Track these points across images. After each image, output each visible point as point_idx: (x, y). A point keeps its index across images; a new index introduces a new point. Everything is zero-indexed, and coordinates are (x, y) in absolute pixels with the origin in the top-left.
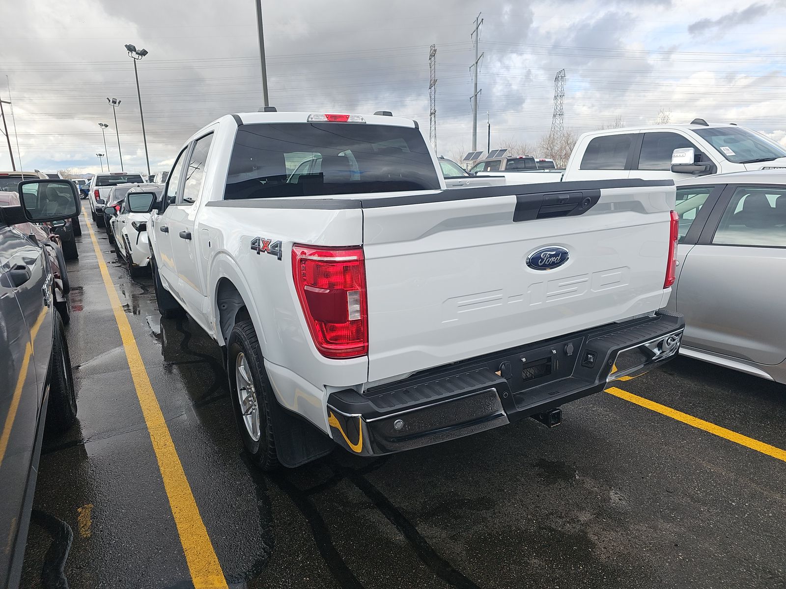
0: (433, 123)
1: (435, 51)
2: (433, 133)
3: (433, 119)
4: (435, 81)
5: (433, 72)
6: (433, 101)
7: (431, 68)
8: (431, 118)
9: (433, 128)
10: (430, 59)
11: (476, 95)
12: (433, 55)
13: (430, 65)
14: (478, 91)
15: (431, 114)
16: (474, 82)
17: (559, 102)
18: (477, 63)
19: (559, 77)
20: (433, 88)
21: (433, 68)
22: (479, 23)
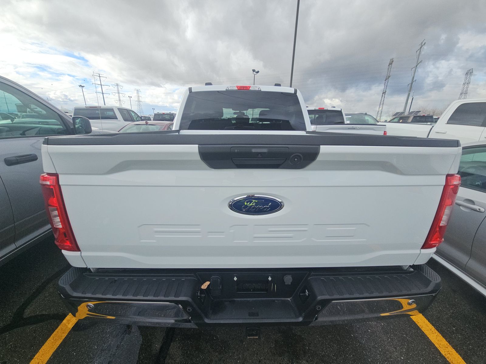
0: (383, 97)
1: (393, 61)
2: (382, 103)
3: (384, 95)
4: (389, 77)
5: (389, 72)
6: (386, 87)
7: (388, 70)
8: (383, 95)
9: (383, 100)
10: (389, 66)
11: (412, 83)
12: (391, 64)
13: (388, 69)
14: (414, 81)
15: (383, 93)
16: (412, 76)
17: (466, 87)
18: (417, 66)
19: (469, 73)
20: (387, 80)
21: (389, 70)
22: (422, 45)
